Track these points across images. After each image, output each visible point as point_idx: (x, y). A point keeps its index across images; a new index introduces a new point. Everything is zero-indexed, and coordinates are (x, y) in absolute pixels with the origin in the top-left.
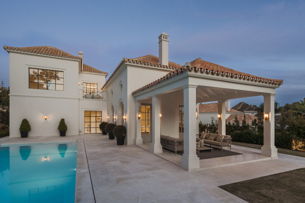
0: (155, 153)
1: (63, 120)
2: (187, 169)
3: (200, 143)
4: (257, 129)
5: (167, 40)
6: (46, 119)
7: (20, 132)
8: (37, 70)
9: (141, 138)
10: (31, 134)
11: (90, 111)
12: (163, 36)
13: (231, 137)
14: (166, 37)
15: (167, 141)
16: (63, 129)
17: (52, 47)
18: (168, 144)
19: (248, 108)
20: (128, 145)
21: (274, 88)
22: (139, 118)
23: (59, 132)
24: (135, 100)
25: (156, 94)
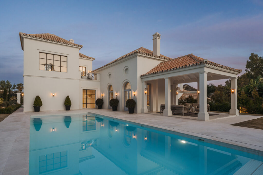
0: (169, 115)
1: (68, 97)
2: (204, 121)
3: (193, 109)
4: (214, 102)
5: (160, 38)
6: (53, 96)
7: (34, 107)
8: (46, 54)
9: (147, 108)
10: (42, 109)
11: (87, 90)
12: (157, 35)
13: (209, 105)
14: (159, 36)
15: (175, 107)
16: (68, 104)
17: (53, 35)
18: (175, 109)
19: (191, 89)
20: (138, 113)
21: (237, 74)
22: (145, 93)
23: (65, 106)
24: (142, 81)
25: (170, 76)
